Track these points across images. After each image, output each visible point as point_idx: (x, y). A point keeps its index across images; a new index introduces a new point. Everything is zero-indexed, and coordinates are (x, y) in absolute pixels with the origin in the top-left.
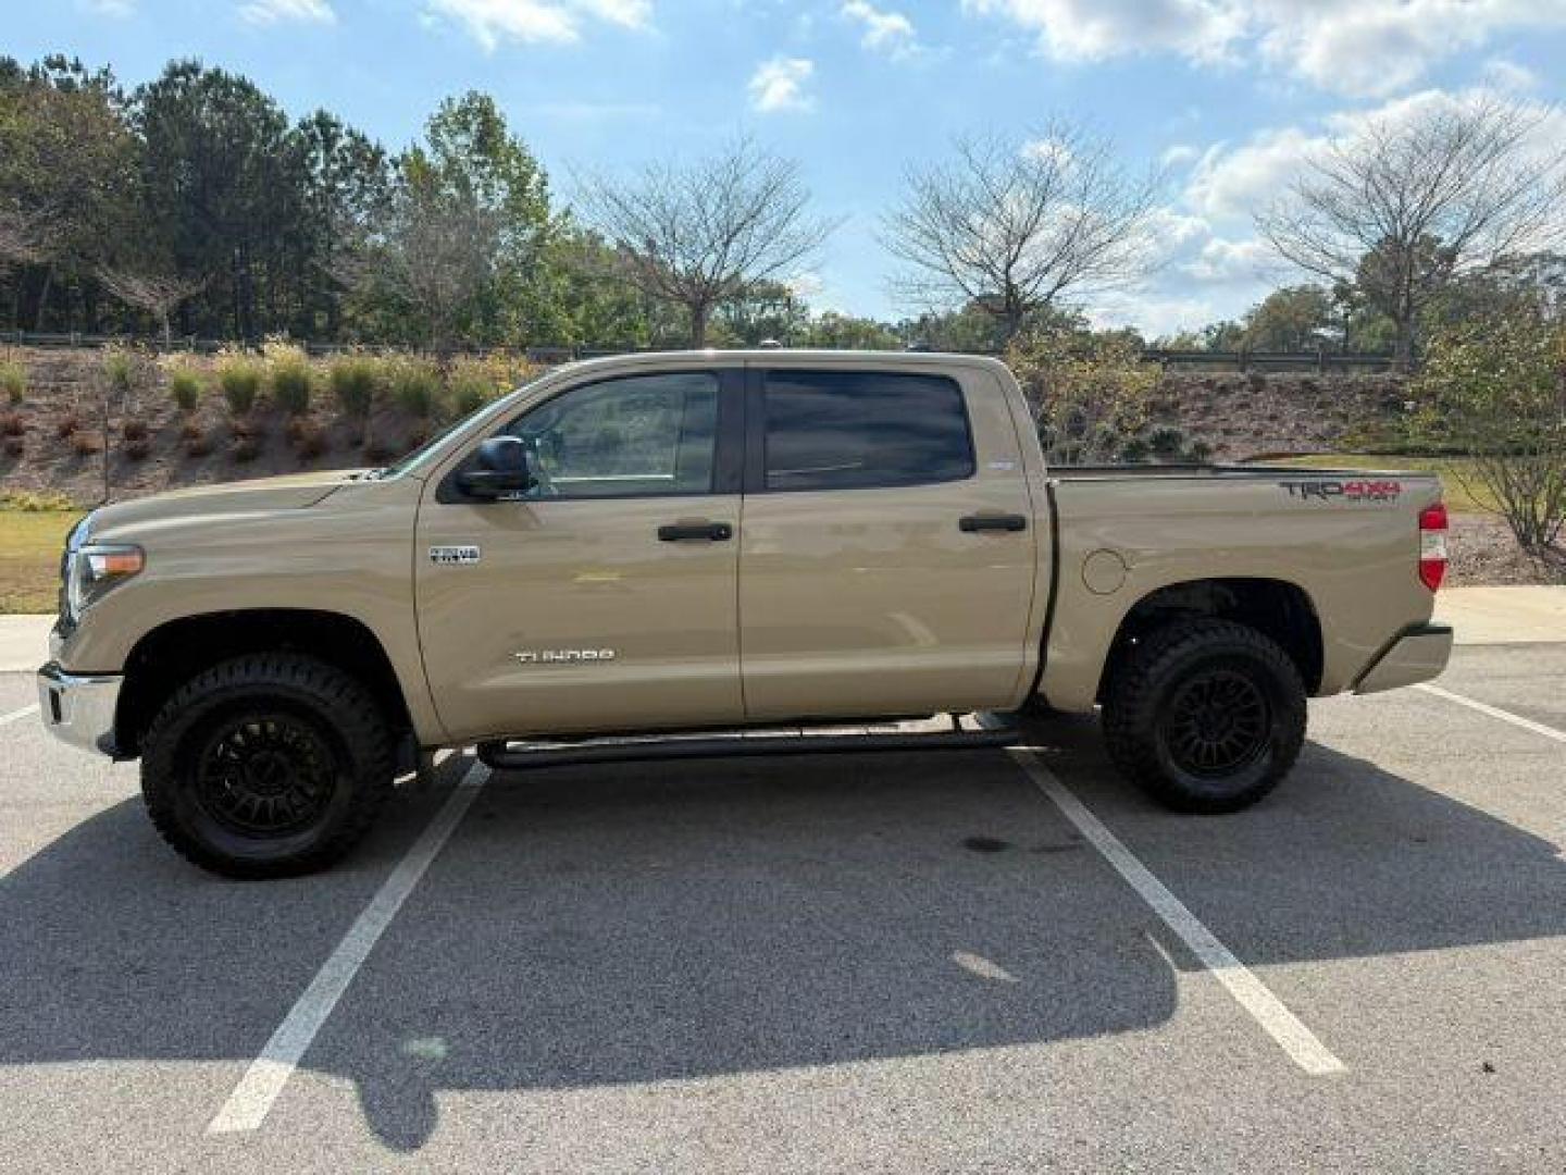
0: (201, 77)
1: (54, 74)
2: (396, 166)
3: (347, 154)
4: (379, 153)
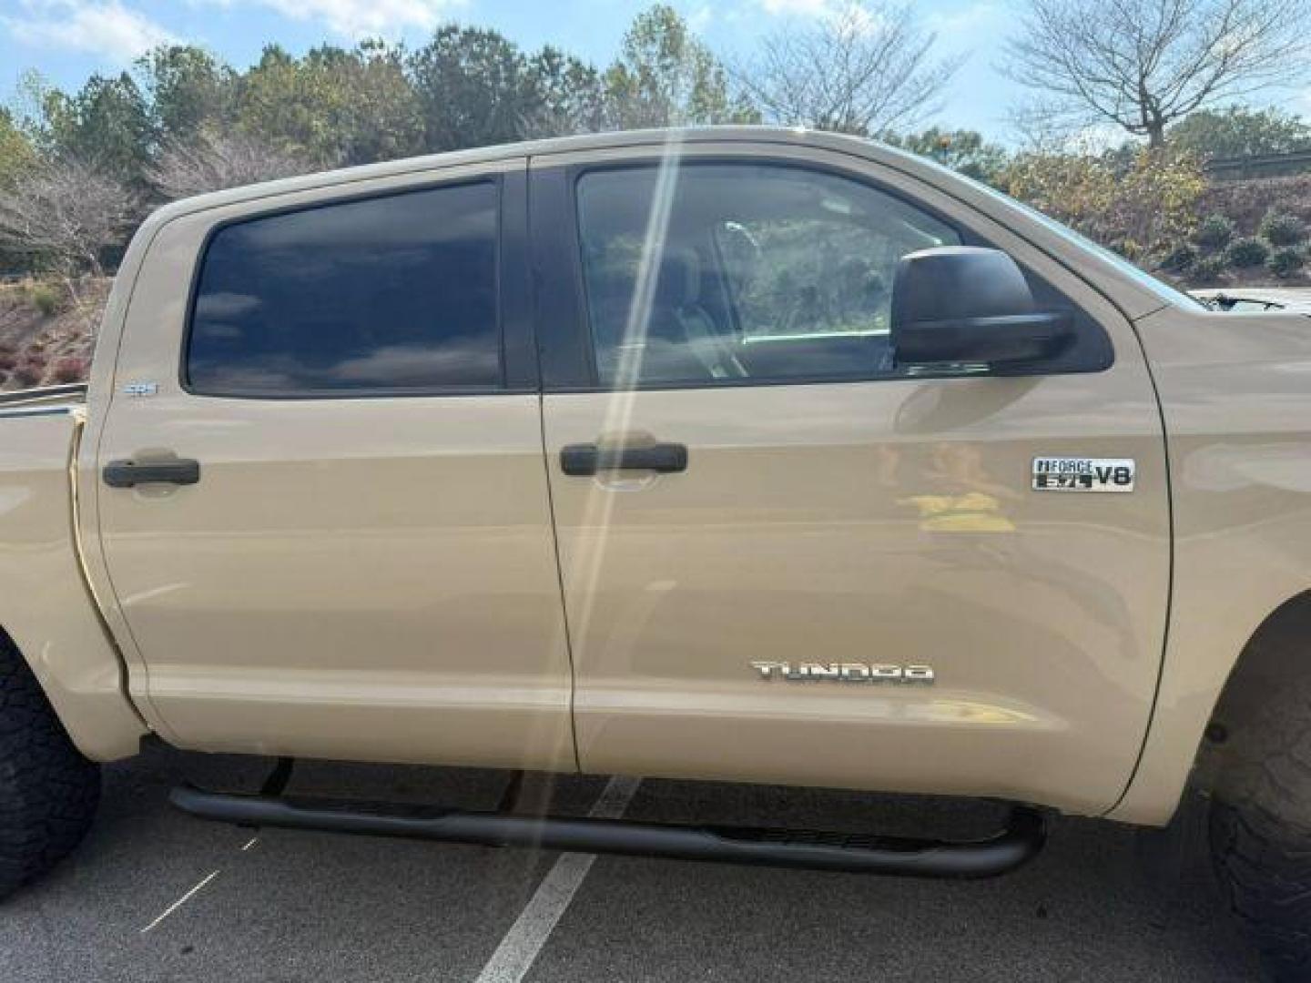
0: (460, 35)
2: (605, 82)
3: (568, 77)
4: (592, 72)
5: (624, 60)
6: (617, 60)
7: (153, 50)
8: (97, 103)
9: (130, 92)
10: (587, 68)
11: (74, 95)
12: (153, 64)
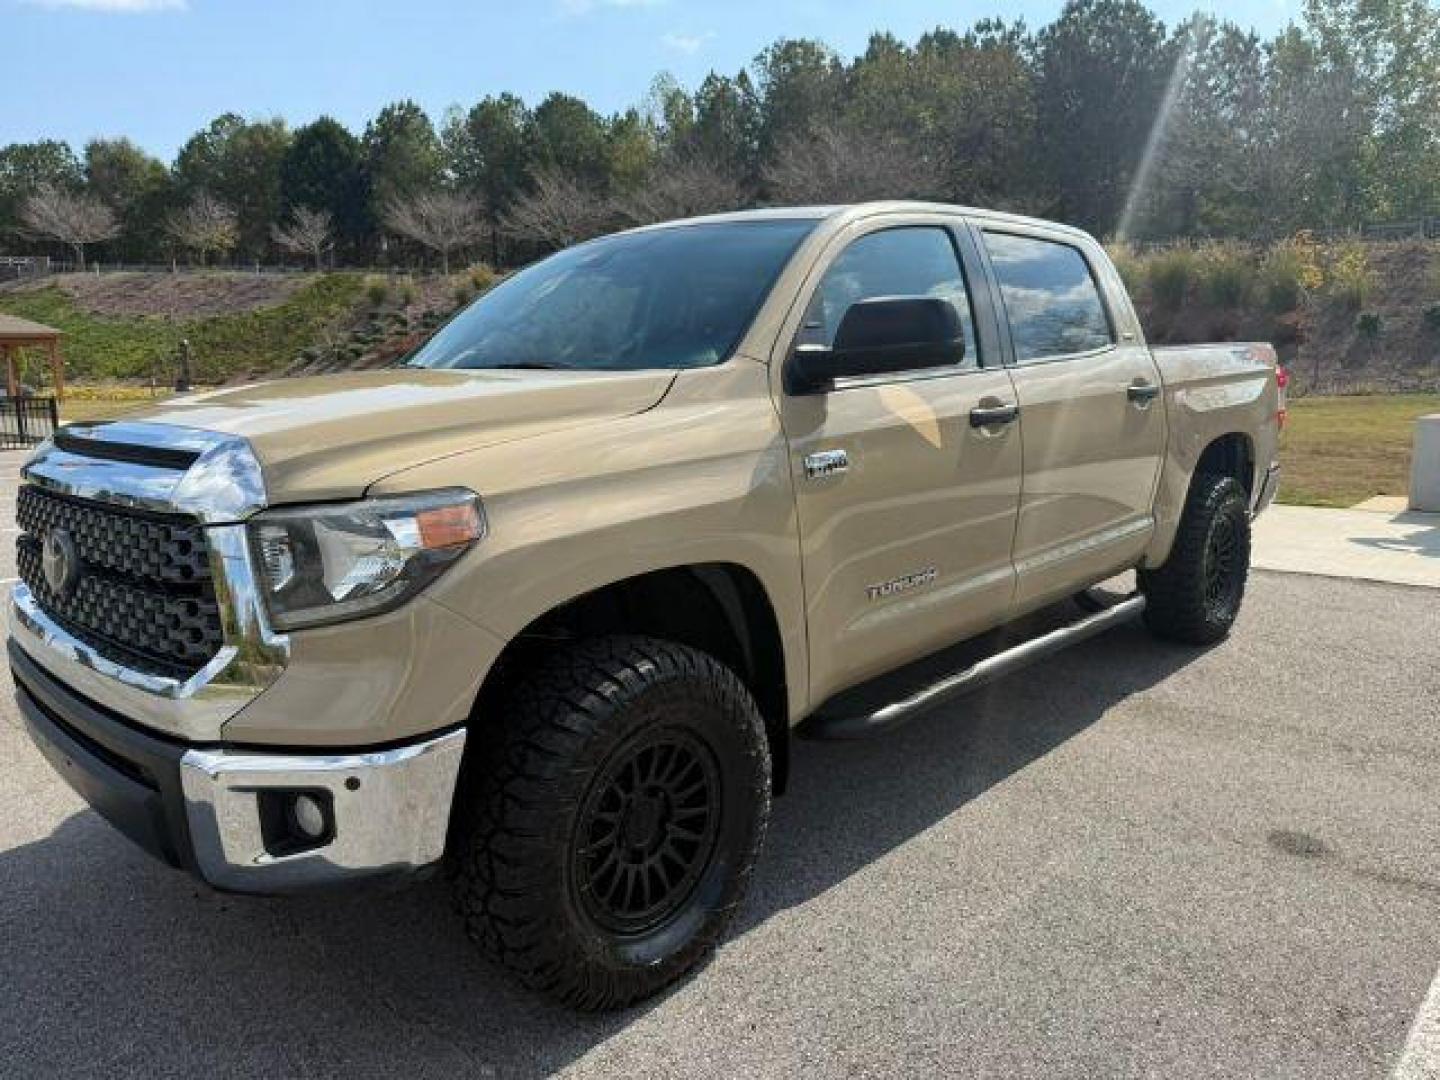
0: (1093, 8)
1: (981, 36)
2: (1270, 52)
3: (1218, 49)
4: (1254, 39)
5: (1302, 24)
6: (1292, 24)
7: (771, 47)
8: (713, 102)
9: (745, 90)
10: (1246, 36)
11: (692, 95)
12: (769, 58)
